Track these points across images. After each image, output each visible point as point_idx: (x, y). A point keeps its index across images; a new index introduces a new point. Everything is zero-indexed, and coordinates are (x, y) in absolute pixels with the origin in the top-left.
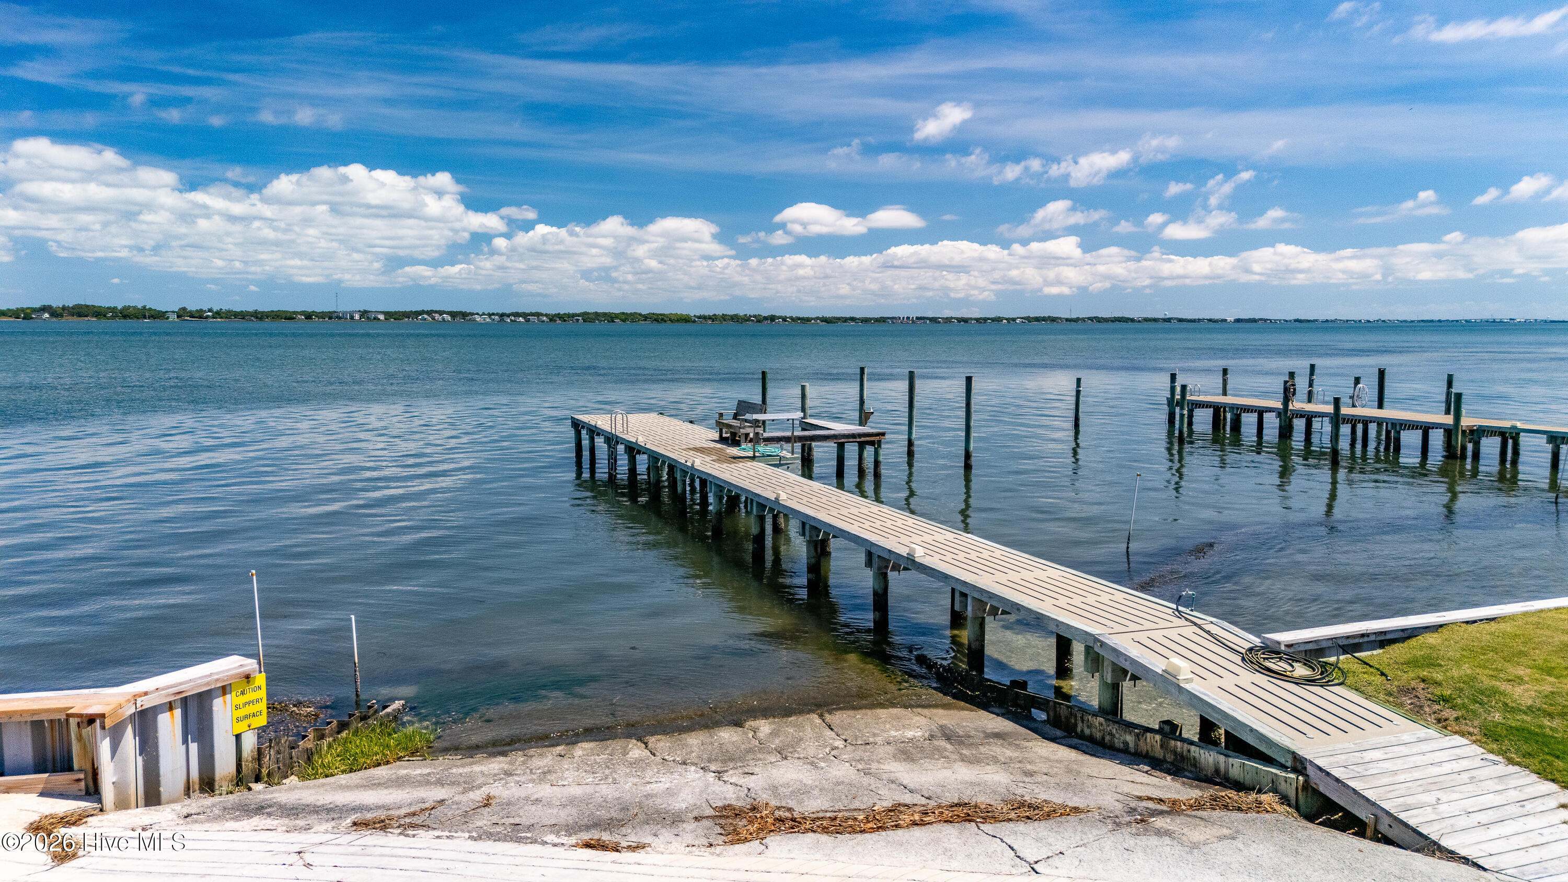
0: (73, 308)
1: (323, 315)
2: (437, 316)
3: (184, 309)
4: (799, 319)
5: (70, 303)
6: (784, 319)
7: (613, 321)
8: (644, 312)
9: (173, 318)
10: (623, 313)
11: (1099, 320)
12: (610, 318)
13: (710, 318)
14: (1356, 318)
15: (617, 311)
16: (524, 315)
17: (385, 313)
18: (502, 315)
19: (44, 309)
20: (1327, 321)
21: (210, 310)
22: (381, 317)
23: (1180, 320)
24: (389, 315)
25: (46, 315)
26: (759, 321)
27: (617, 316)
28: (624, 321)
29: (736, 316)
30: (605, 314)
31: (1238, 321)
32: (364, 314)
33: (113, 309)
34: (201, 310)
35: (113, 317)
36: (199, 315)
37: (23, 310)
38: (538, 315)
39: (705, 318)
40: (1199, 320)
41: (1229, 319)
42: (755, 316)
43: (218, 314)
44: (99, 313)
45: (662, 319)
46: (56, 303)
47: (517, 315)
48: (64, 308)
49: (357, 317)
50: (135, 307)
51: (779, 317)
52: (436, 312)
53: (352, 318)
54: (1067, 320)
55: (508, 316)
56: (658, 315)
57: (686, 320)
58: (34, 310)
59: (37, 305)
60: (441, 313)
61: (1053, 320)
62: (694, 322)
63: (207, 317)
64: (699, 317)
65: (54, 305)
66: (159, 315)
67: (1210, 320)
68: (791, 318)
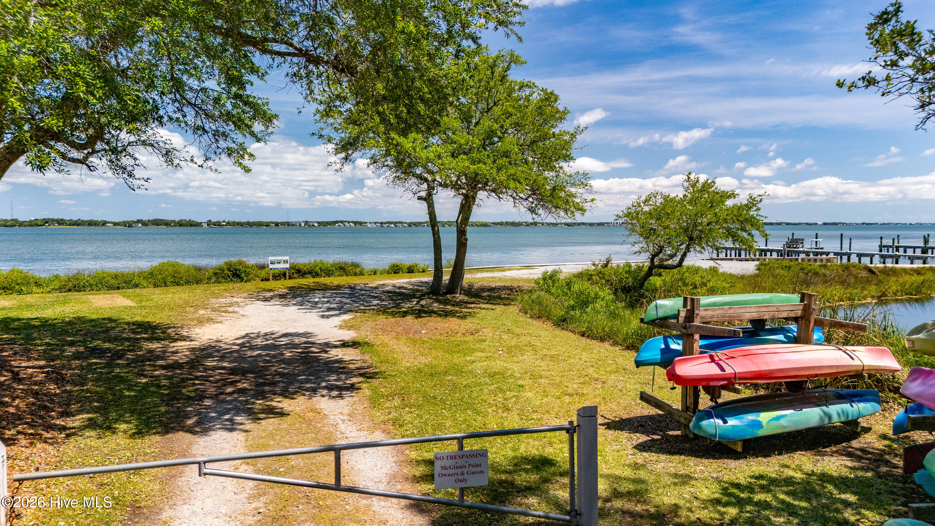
0: (153, 220)
1: (283, 224)
2: (346, 224)
3: (210, 221)
5: (151, 218)
9: (205, 225)
13: (499, 224)
14: (903, 222)
16: (395, 223)
17: (318, 223)
18: (381, 223)
19: (138, 221)
20: (884, 224)
21: (224, 222)
22: (316, 225)
23: (787, 224)
24: (320, 223)
25: (140, 225)
26: (527, 225)
28: (449, 226)
31: (825, 224)
32: (306, 223)
33: (174, 221)
34: (219, 222)
35: (175, 226)
36: (218, 224)
37: (128, 222)
38: (401, 223)
39: (496, 224)
40: (800, 224)
41: (819, 223)
43: (228, 223)
44: (167, 224)
46: (145, 218)
47: (389, 223)
48: (149, 221)
49: (303, 225)
50: (185, 220)
52: (346, 222)
53: (300, 225)
55: (385, 223)
58: (134, 222)
59: (135, 220)
60: (349, 222)
63: (223, 225)
65: (144, 219)
66: (198, 225)
67: (807, 224)
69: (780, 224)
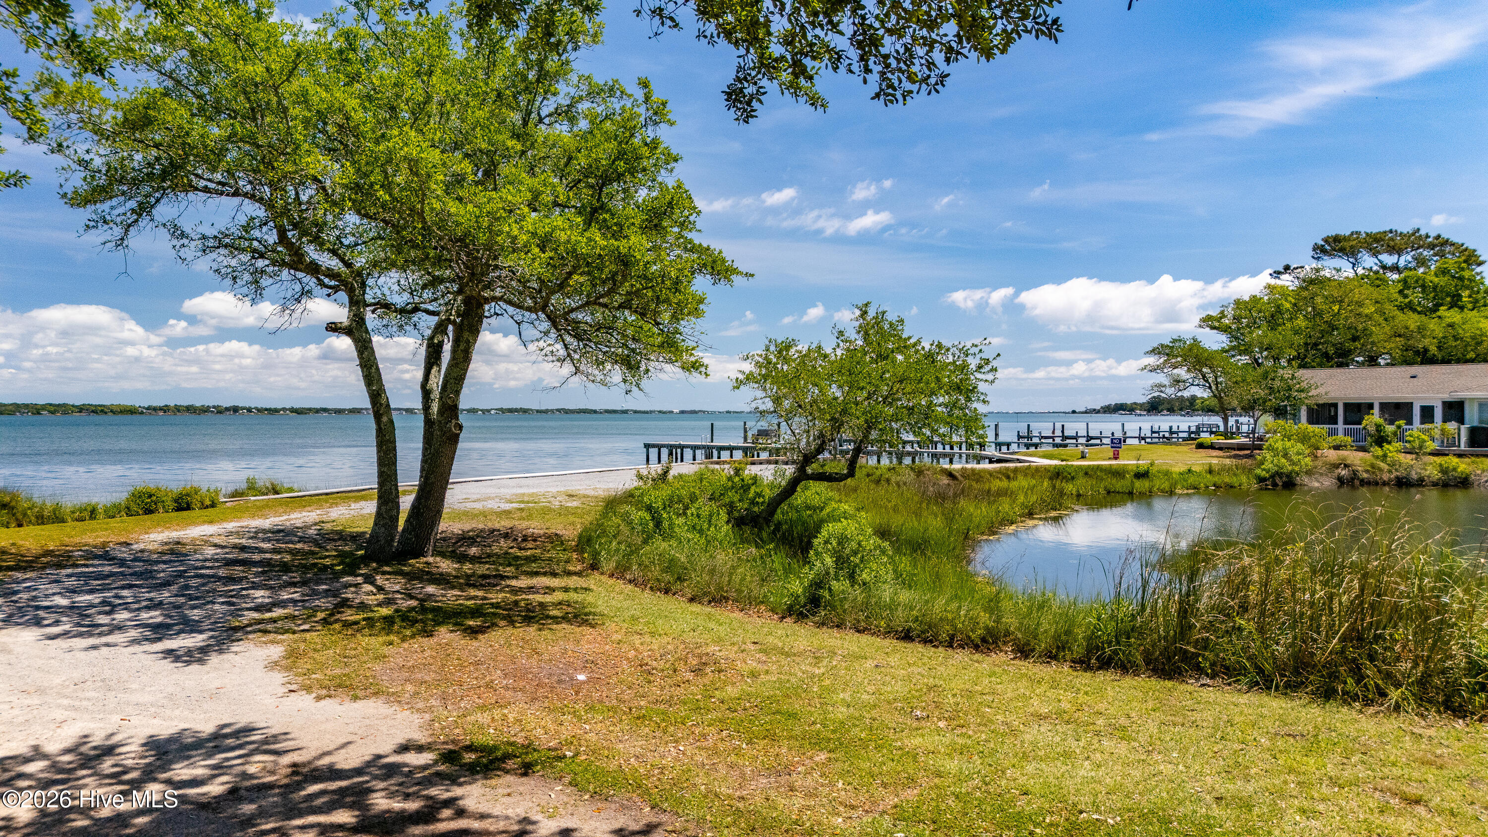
4: (266, 409)
6: (249, 410)
7: (39, 413)
8: (78, 403)
10: (51, 405)
11: (567, 412)
12: (36, 410)
13: (161, 409)
15: (41, 402)
23: (635, 412)
26: (220, 412)
27: (44, 407)
28: (52, 413)
29: (192, 406)
30: (26, 406)
31: (682, 412)
40: (651, 412)
42: (214, 407)
45: (102, 411)
51: (243, 408)
54: (538, 411)
56: (96, 406)
57: (131, 411)
61: (525, 411)
62: (142, 413)
64: (148, 408)
67: (660, 412)
68: (256, 408)
69: (625, 412)
